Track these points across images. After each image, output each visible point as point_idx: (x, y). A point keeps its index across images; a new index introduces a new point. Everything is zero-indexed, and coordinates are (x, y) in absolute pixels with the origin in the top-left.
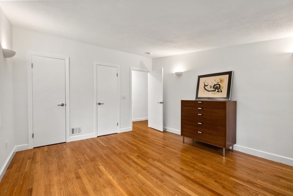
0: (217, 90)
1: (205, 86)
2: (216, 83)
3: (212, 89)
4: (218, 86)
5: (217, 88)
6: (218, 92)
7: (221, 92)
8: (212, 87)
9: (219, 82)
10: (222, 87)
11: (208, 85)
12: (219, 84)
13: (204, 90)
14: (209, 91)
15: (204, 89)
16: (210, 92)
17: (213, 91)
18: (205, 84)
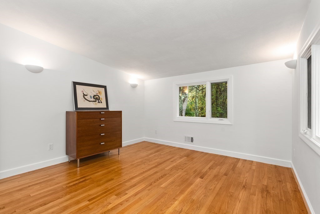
0: (97, 101)
1: (84, 95)
2: (95, 94)
3: (93, 100)
4: (98, 97)
5: (97, 98)
6: (99, 102)
7: (101, 102)
8: (92, 97)
9: (98, 94)
10: (102, 99)
11: (87, 95)
12: (98, 95)
13: (84, 100)
14: (90, 101)
15: (83, 98)
16: (92, 102)
17: (94, 101)
18: (83, 93)
